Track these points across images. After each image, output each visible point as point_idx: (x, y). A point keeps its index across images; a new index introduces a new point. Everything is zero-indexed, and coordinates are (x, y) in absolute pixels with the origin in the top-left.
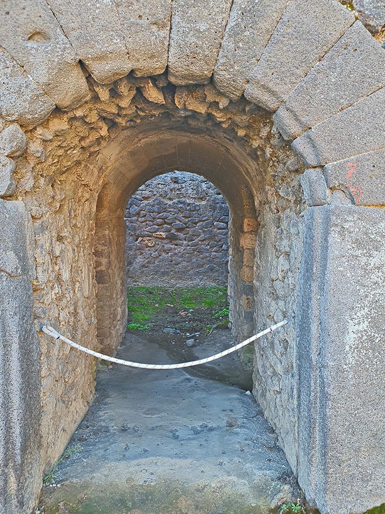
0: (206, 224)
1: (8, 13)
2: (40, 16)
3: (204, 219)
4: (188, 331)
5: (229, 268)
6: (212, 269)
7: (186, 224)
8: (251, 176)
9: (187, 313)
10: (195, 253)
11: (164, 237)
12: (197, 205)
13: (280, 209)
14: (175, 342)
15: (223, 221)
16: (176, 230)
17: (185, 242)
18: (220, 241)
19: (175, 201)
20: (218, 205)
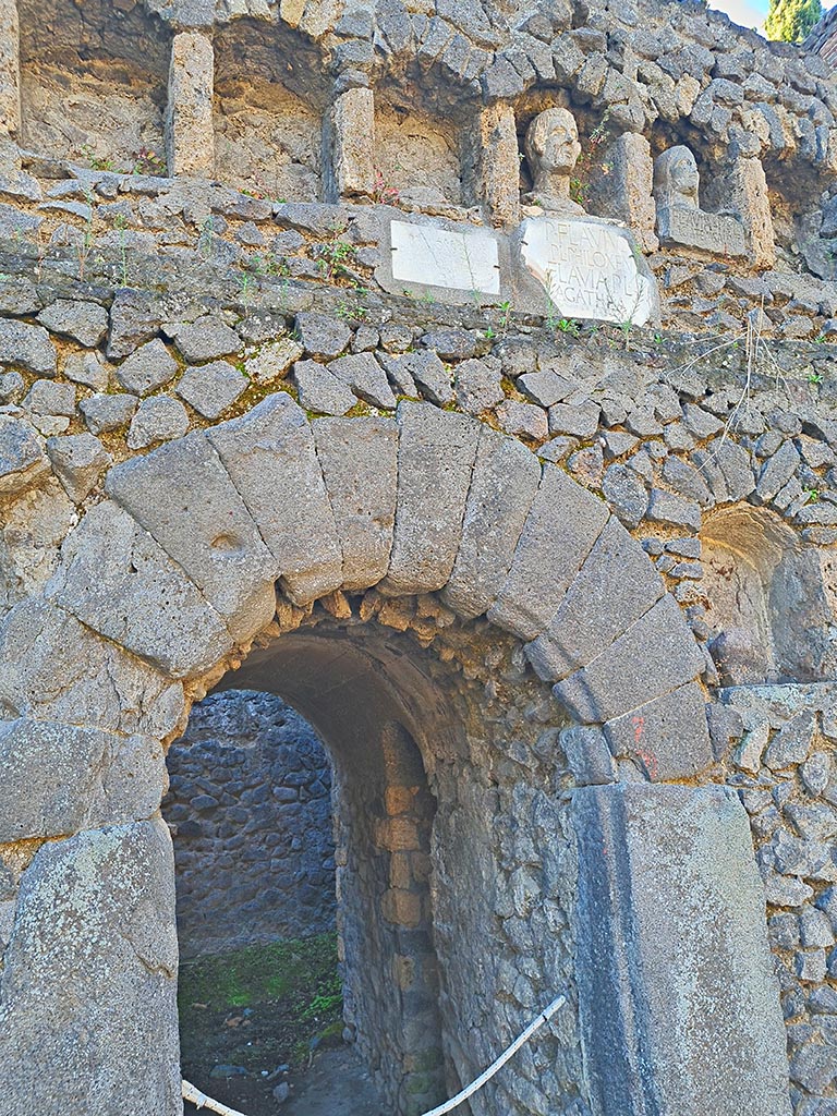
0: (260, 794)
1: (185, 508)
2: (231, 513)
3: (253, 782)
4: (261, 1065)
5: (338, 895)
6: (272, 899)
7: (218, 797)
8: (419, 710)
9: (240, 1019)
10: (239, 864)
12: (239, 752)
13: (502, 780)
14: (248, 1098)
15: (292, 783)
16: (198, 814)
17: (217, 841)
18: (286, 829)
19: (197, 745)
20: (280, 749)
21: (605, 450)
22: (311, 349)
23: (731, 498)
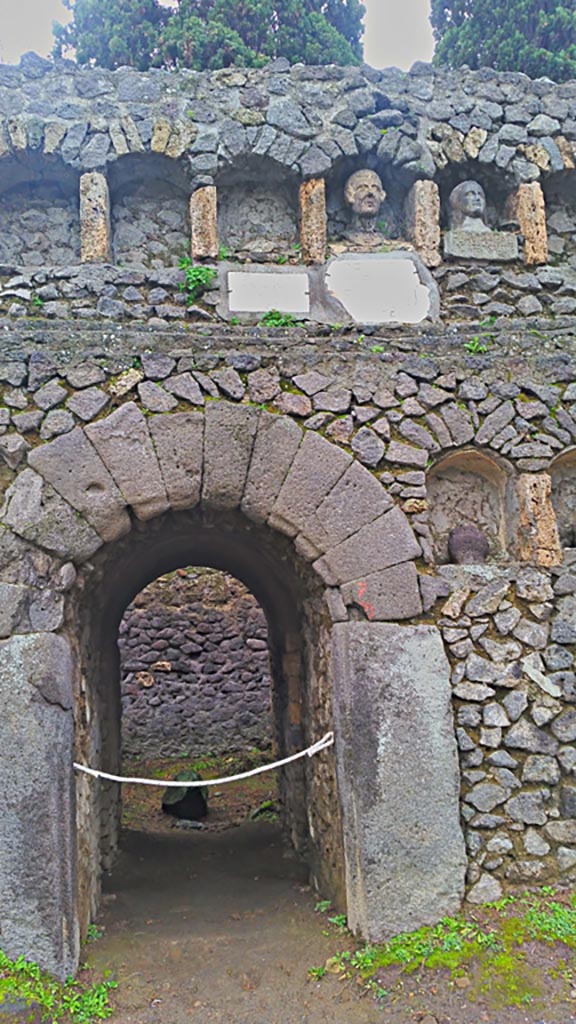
0: (235, 644)
1: (70, 471)
2: (97, 472)
3: (230, 635)
7: (202, 645)
10: (219, 694)
11: (169, 669)
12: (218, 613)
16: (187, 657)
17: (202, 677)
19: (185, 607)
21: (355, 418)
22: (148, 375)
23: (455, 444)
